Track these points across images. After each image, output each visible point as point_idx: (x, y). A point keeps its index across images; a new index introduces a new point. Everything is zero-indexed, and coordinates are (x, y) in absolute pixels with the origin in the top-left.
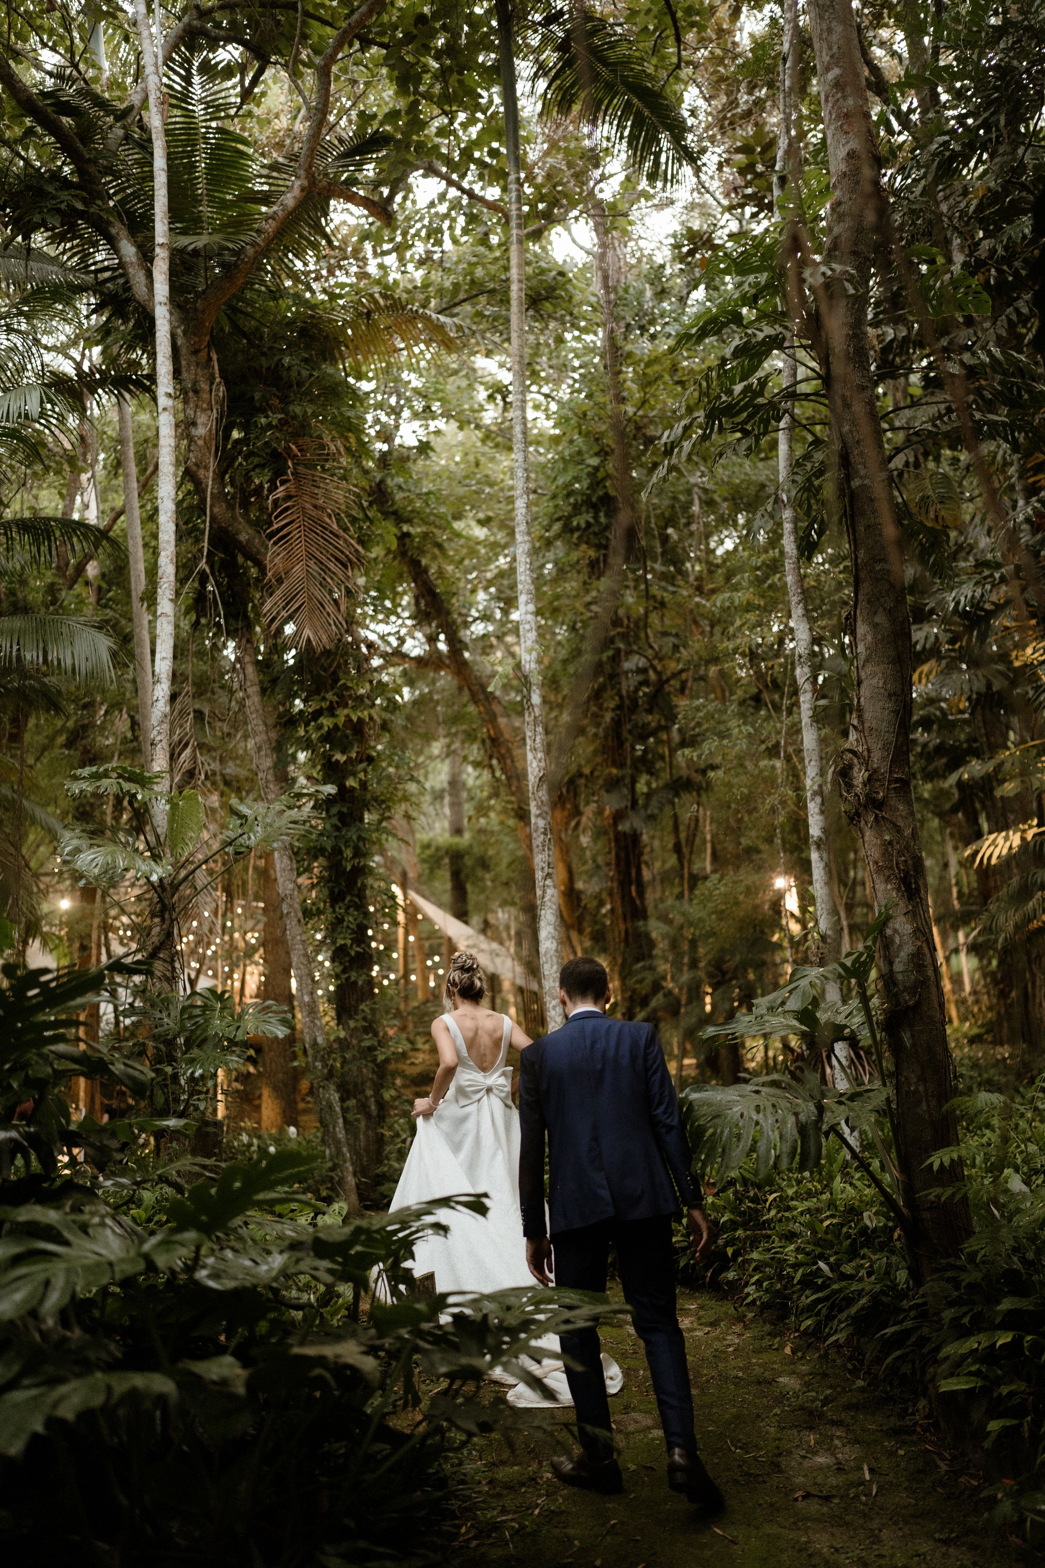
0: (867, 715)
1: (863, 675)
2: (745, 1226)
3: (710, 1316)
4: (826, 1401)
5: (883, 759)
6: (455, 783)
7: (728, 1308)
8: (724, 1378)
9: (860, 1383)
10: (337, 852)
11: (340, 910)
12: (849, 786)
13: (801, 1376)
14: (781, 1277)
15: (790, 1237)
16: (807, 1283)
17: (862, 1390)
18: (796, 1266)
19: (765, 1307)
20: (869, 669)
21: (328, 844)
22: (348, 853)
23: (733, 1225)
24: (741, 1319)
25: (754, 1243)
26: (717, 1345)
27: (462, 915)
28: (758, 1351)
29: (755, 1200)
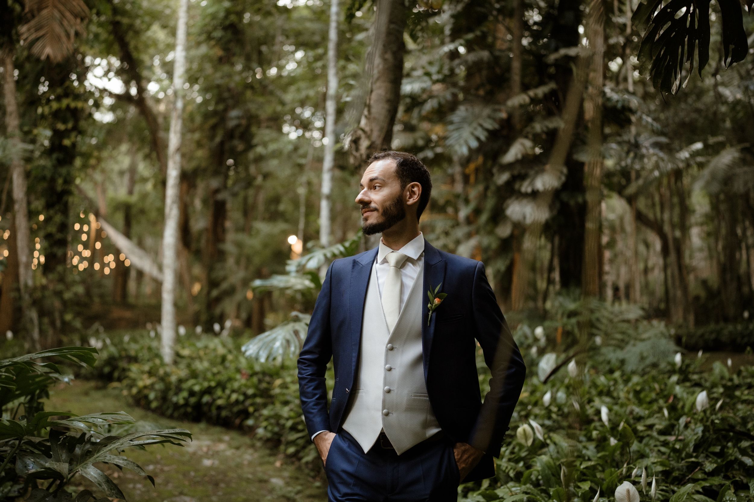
0: (374, 110)
1: (374, 87)
2: (261, 396)
3: (236, 443)
4: (298, 492)
5: (379, 136)
6: (133, 170)
7: (246, 440)
8: (241, 478)
9: (318, 484)
10: (53, 180)
11: (51, 212)
12: (357, 149)
13: (283, 478)
14: (278, 424)
15: (286, 403)
16: (293, 428)
17: (318, 488)
18: (287, 419)
19: (268, 440)
20: (378, 84)
21: (48, 174)
22: (60, 181)
23: (254, 396)
24: (253, 446)
25: (265, 405)
26: (238, 460)
27: (128, 234)
28: (261, 464)
29: (269, 383)
